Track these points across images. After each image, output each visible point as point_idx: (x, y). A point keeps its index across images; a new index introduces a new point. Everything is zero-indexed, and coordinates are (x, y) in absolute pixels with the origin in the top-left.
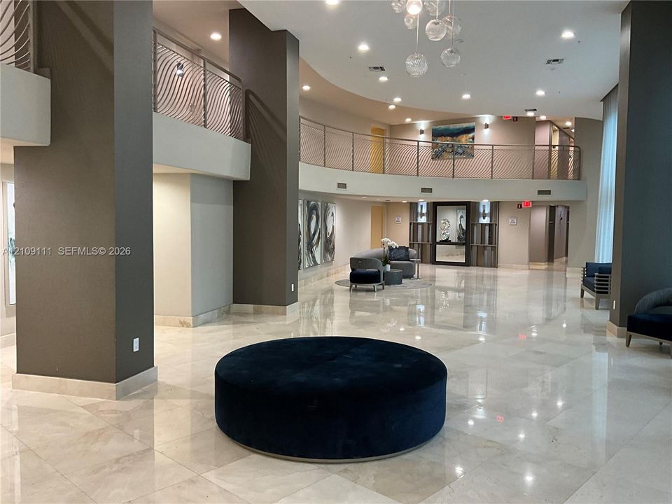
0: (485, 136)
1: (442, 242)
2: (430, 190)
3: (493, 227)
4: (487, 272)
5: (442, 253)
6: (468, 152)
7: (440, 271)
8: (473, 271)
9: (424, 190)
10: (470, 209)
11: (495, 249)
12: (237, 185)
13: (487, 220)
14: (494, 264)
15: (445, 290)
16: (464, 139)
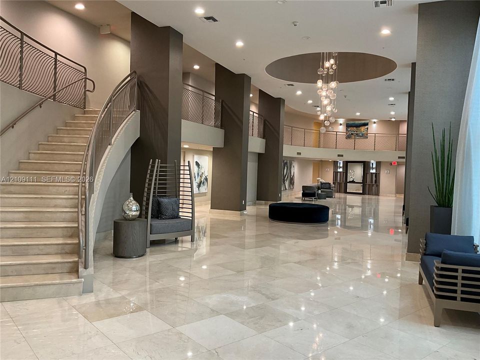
0: (374, 128)
1: (350, 182)
2: (342, 156)
3: (377, 175)
4: (374, 197)
5: (351, 187)
6: (365, 136)
7: (349, 197)
8: (367, 196)
9: (339, 156)
10: (366, 165)
11: (378, 186)
12: (259, 154)
13: (374, 171)
14: (377, 194)
15: (352, 207)
16: (363, 129)
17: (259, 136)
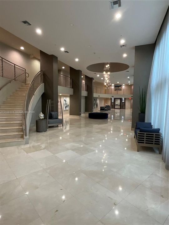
0: (123, 87)
1: (116, 105)
2: (113, 96)
3: (125, 102)
4: (123, 110)
5: (116, 107)
6: (121, 90)
7: (116, 110)
8: (121, 110)
9: (112, 96)
10: (121, 99)
11: (125, 106)
13: (123, 101)
14: (125, 109)
15: (117, 113)
16: (120, 87)
17: (85, 91)
